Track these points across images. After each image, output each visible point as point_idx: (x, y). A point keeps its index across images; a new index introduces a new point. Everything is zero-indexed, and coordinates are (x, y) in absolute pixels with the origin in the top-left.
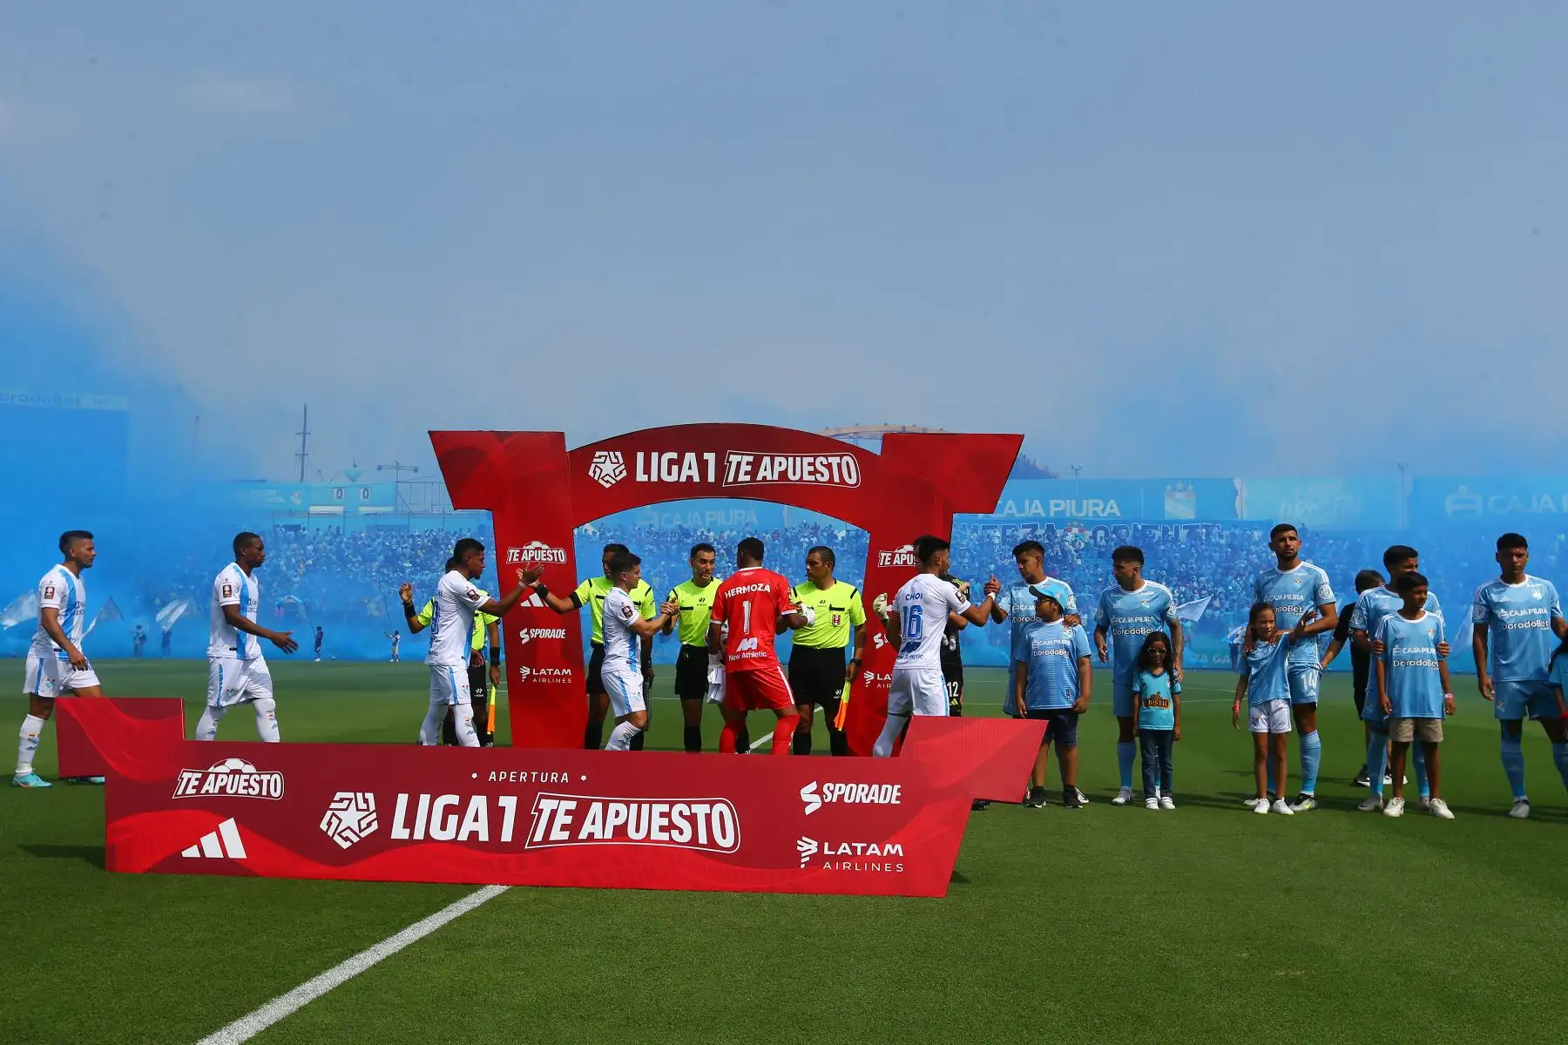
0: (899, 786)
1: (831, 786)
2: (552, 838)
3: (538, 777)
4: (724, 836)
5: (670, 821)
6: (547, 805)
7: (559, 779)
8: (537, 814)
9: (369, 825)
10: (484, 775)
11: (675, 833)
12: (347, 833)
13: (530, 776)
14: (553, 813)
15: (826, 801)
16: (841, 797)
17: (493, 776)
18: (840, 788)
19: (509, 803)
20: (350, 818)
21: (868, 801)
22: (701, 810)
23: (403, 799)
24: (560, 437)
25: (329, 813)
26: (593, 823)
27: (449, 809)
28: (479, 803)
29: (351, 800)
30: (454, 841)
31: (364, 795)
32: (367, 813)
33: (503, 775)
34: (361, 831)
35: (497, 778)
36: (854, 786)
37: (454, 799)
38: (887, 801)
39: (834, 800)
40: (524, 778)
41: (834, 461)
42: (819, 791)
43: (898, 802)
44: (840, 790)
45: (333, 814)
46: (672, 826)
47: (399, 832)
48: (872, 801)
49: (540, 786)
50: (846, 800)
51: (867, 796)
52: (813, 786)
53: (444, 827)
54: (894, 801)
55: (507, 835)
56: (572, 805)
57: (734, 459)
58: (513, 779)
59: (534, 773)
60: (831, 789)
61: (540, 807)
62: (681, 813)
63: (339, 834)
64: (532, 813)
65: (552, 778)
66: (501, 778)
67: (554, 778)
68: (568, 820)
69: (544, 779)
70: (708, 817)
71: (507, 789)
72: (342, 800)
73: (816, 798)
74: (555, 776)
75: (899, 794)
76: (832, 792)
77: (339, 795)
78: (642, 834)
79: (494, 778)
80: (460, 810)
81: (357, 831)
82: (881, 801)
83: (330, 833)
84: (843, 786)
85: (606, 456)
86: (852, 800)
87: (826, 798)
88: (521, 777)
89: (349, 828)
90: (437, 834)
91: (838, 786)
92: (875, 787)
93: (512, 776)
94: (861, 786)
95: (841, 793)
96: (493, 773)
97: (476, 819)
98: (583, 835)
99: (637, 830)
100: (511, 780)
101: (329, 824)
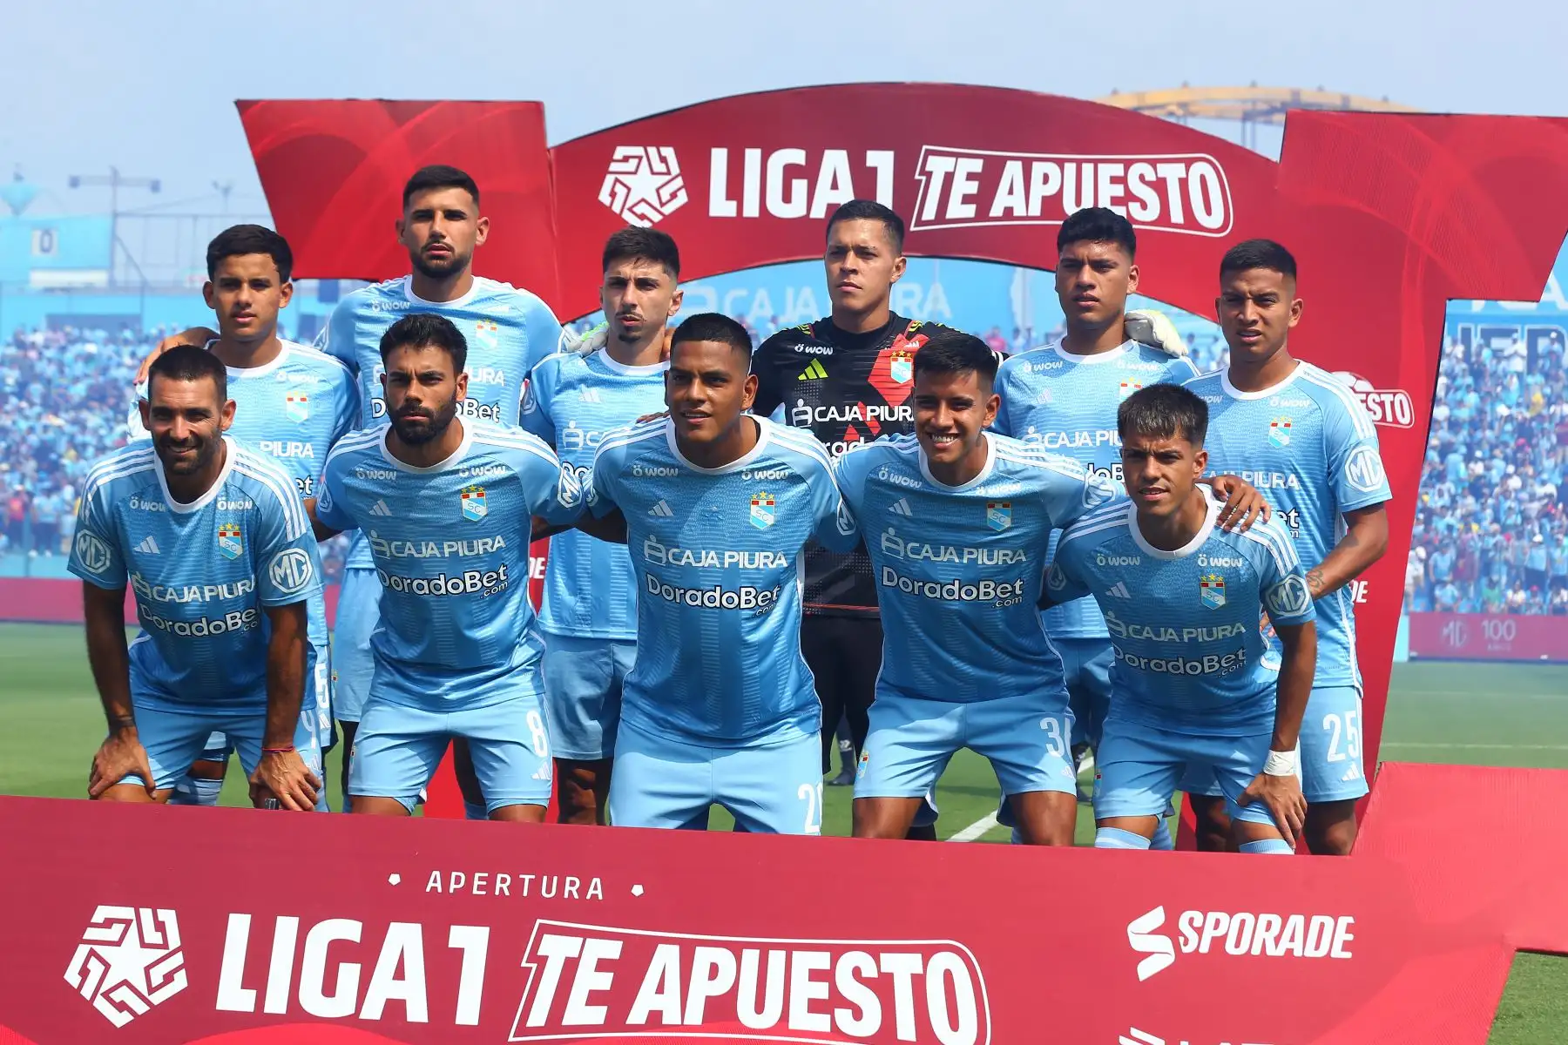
0: (1350, 920)
1: (1198, 916)
2: (567, 1021)
3: (535, 885)
4: (954, 1024)
5: (833, 989)
6: (557, 949)
7: (583, 890)
8: (534, 966)
9: (168, 978)
10: (416, 879)
11: (843, 1017)
12: (122, 995)
13: (516, 885)
14: (571, 966)
15: (1186, 950)
16: (1219, 942)
17: (435, 881)
18: (1218, 922)
19: (471, 941)
20: (128, 961)
21: (1280, 952)
22: (901, 966)
23: (239, 927)
24: (533, 112)
25: (83, 951)
26: (660, 989)
27: (339, 952)
28: (405, 938)
29: (128, 923)
30: (353, 1020)
31: (155, 916)
32: (163, 952)
33: (456, 884)
34: (151, 990)
35: (446, 884)
36: (1249, 917)
37: (351, 930)
38: (1321, 953)
39: (1204, 949)
40: (505, 886)
41: (1172, 172)
42: (1169, 929)
43: (1348, 955)
44: (1216, 927)
45: (92, 953)
46: (836, 1000)
47: (233, 996)
48: (1290, 952)
49: (539, 906)
50: (1230, 948)
51: (1277, 940)
52: (1157, 917)
53: (329, 989)
54: (1338, 953)
55: (468, 1011)
56: (613, 950)
57: (938, 166)
58: (480, 888)
59: (527, 878)
60: (1198, 923)
61: (540, 953)
62: (857, 972)
63: (106, 995)
64: (524, 964)
65: (568, 888)
66: (453, 886)
67: (572, 887)
69: (549, 891)
70: (919, 982)
71: (467, 910)
72: (108, 923)
73: (1164, 943)
74: (572, 884)
75: (1350, 937)
76: (1199, 931)
77: (102, 913)
78: (770, 1017)
79: (439, 885)
80: (365, 953)
81: (144, 990)
82: (1310, 952)
83: (87, 993)
84: (1223, 917)
85: (640, 158)
86: (1242, 950)
87: (1186, 943)
88: (499, 885)
89: (125, 983)
90: (314, 1003)
91: (1212, 916)
92: (1297, 920)
93: (476, 883)
94: (1264, 918)
95: (1220, 933)
96: (436, 873)
97: (399, 974)
98: (637, 1015)
99: (759, 1007)
100: (475, 891)
101: (84, 972)
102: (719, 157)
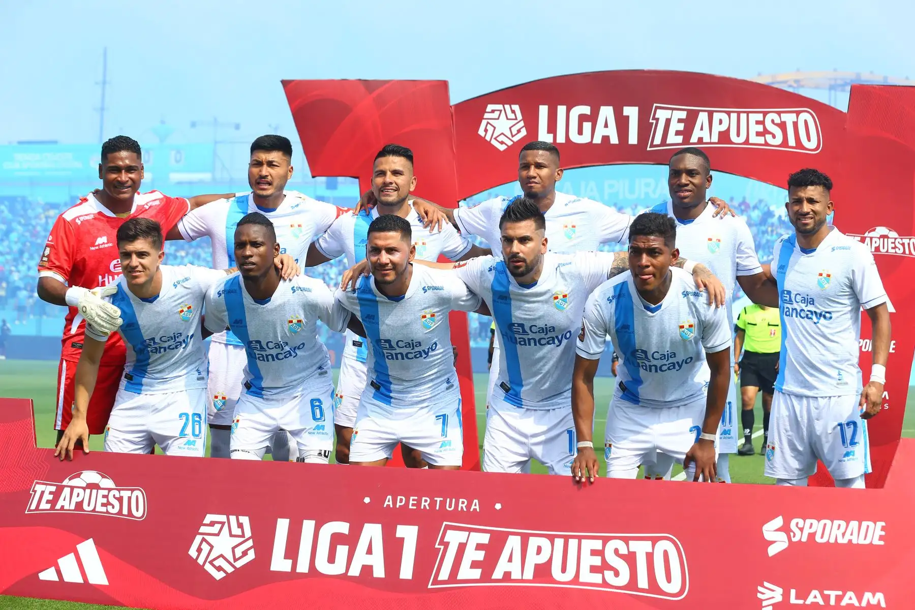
0: (883, 524)
1: (801, 521)
2: (460, 577)
3: (443, 504)
4: (669, 579)
5: (604, 560)
6: (454, 538)
7: (469, 506)
8: (442, 547)
9: (245, 553)
10: (378, 500)
11: (609, 575)
12: (220, 562)
13: (433, 503)
14: (462, 547)
15: (794, 540)
16: (812, 536)
17: (388, 502)
18: (811, 524)
19: (408, 534)
20: (223, 544)
21: (845, 541)
22: (641, 548)
23: (283, 526)
24: (443, 86)
25: (198, 538)
26: (510, 560)
27: (337, 539)
28: (372, 532)
29: (223, 523)
30: (344, 577)
31: (238, 520)
32: (242, 539)
33: (401, 501)
34: (236, 560)
35: (395, 503)
36: (828, 522)
37: (343, 527)
38: (867, 542)
39: (804, 539)
40: (426, 504)
41: (789, 118)
42: (785, 528)
43: (882, 543)
44: (811, 527)
45: (204, 540)
46: (605, 566)
47: (279, 563)
48: (850, 541)
49: (444, 515)
50: (818, 539)
51: (844, 534)
52: (779, 522)
53: (331, 559)
54: (877, 542)
55: (406, 571)
56: (485, 539)
57: (662, 115)
58: (413, 505)
59: (438, 500)
60: (801, 525)
61: (446, 540)
62: (616, 551)
63: (211, 563)
64: (437, 546)
65: (460, 505)
66: (398, 504)
67: (463, 504)
68: (480, 556)
69: (450, 506)
70: (650, 557)
71: (407, 517)
72: (212, 524)
73: (783, 536)
74: (463, 503)
75: (883, 533)
76: (801, 530)
77: (209, 518)
79: (391, 503)
80: (351, 540)
81: (231, 560)
82: (862, 541)
83: (201, 561)
84: (814, 522)
85: (501, 111)
86: (824, 540)
87: (794, 536)
88: (423, 503)
89: (222, 556)
90: (323, 567)
91: (808, 521)
92: (854, 524)
93: (411, 502)
94: (836, 522)
95: (812, 531)
96: (389, 497)
97: (369, 551)
98: (498, 574)
99: (564, 570)
100: (411, 507)
101: (199, 550)
102: (543, 110)
